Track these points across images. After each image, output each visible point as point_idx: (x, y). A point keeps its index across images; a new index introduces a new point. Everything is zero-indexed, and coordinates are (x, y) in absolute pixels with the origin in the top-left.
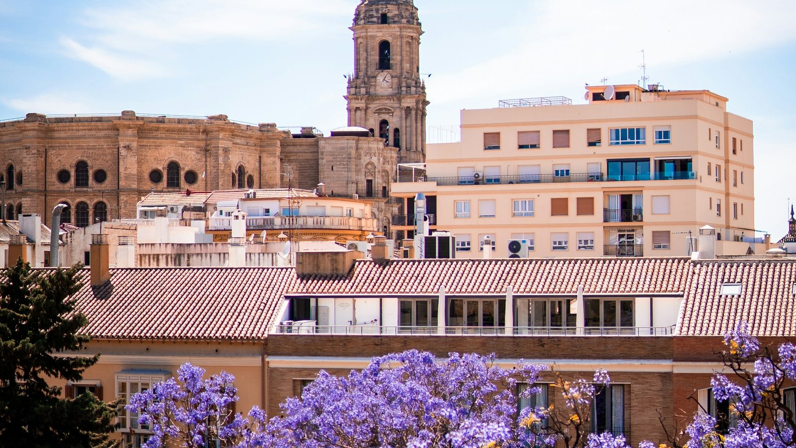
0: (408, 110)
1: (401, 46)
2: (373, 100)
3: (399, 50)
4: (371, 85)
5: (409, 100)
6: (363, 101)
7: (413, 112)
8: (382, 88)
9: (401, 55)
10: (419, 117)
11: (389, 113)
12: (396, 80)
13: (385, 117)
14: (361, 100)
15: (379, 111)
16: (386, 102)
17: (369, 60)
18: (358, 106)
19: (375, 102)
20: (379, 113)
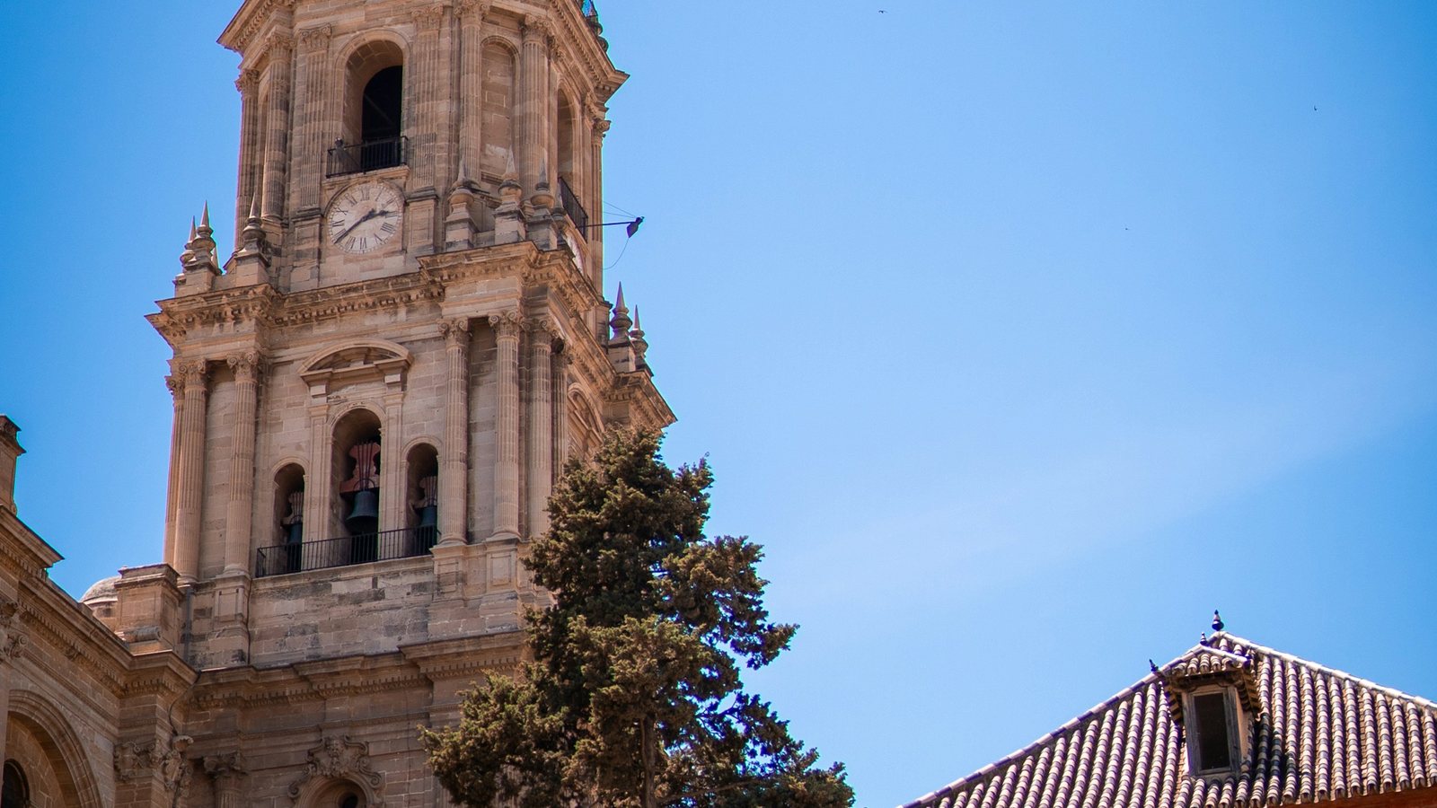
0: (479, 331)
1: (457, 58)
2: (307, 322)
3: (445, 73)
4: (299, 255)
5: (483, 286)
6: (248, 325)
7: (508, 344)
8: (356, 260)
9: (457, 97)
10: (542, 370)
11: (381, 372)
12: (423, 213)
13: (366, 396)
14: (237, 320)
15: (331, 372)
16: (369, 321)
17: (295, 143)
18: (217, 352)
19: (317, 331)
20: (332, 383)
